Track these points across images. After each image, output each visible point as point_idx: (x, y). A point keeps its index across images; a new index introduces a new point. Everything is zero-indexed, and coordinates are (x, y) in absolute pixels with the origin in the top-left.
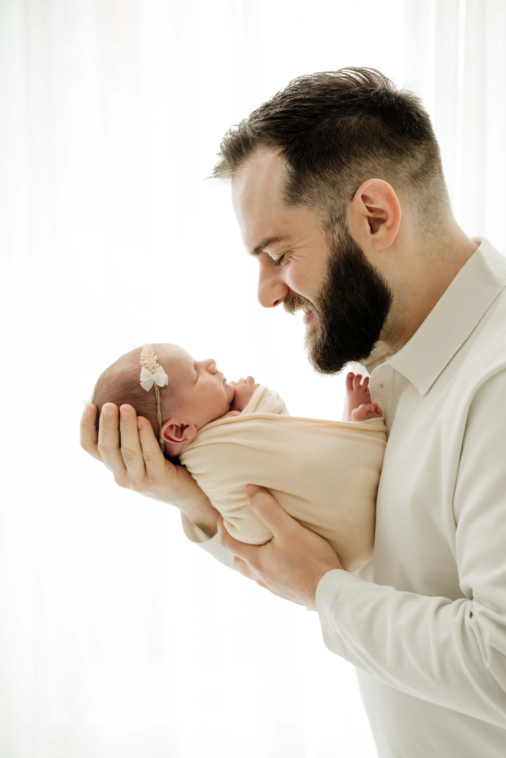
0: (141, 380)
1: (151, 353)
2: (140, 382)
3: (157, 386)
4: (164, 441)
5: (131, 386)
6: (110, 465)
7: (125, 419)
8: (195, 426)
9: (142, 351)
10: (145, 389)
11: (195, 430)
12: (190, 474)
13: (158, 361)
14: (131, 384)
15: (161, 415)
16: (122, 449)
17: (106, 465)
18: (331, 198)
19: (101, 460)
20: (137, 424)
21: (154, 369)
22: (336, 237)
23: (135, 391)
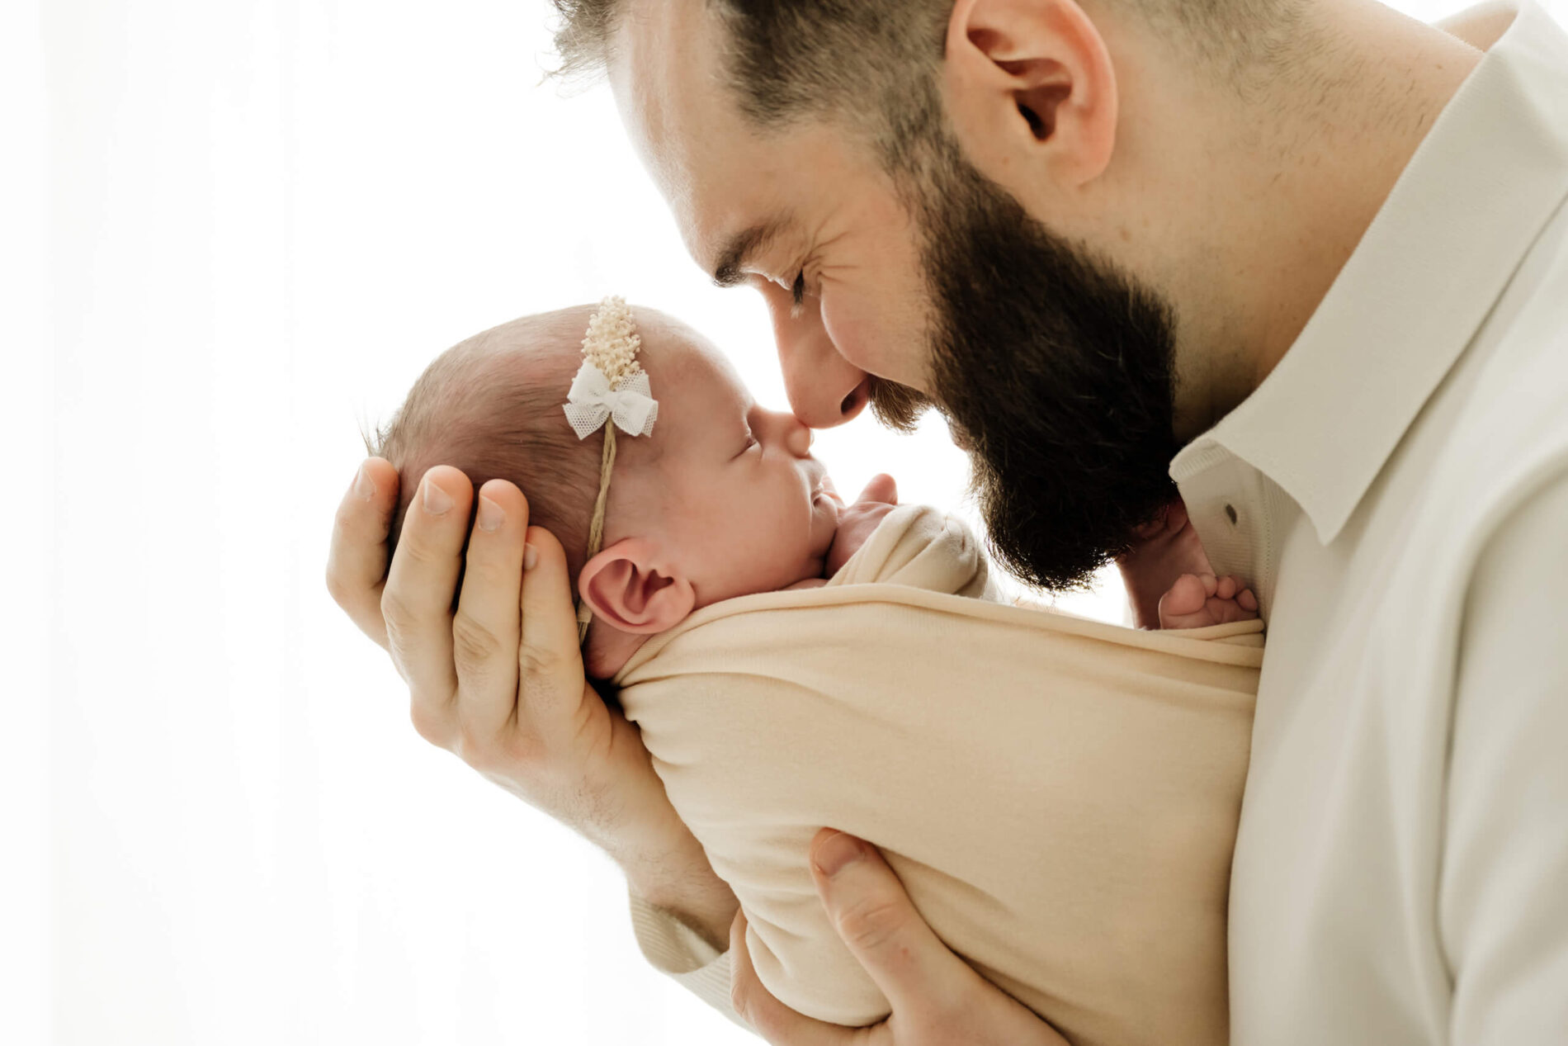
0: (570, 396)
1: (624, 326)
2: (567, 401)
3: (614, 425)
4: (594, 616)
5: (531, 404)
6: (409, 665)
7: (493, 528)
8: (693, 586)
9: (596, 312)
10: (575, 428)
11: (688, 600)
12: (648, 755)
13: (638, 357)
14: (533, 398)
15: (601, 526)
16: (458, 621)
17: (394, 660)
19: (384, 643)
20: (525, 549)
21: (621, 375)
23: (541, 424)
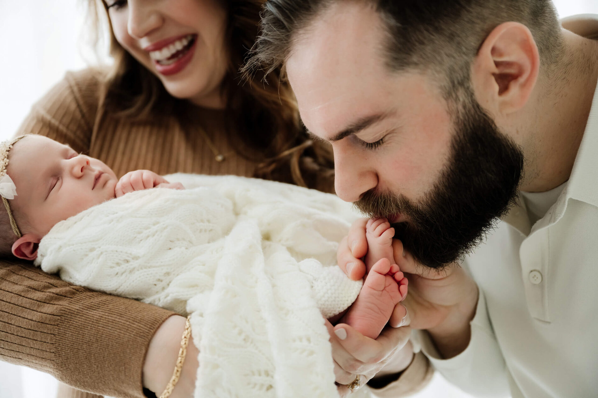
13: (6, 167)
18: (448, 56)
22: (460, 108)
